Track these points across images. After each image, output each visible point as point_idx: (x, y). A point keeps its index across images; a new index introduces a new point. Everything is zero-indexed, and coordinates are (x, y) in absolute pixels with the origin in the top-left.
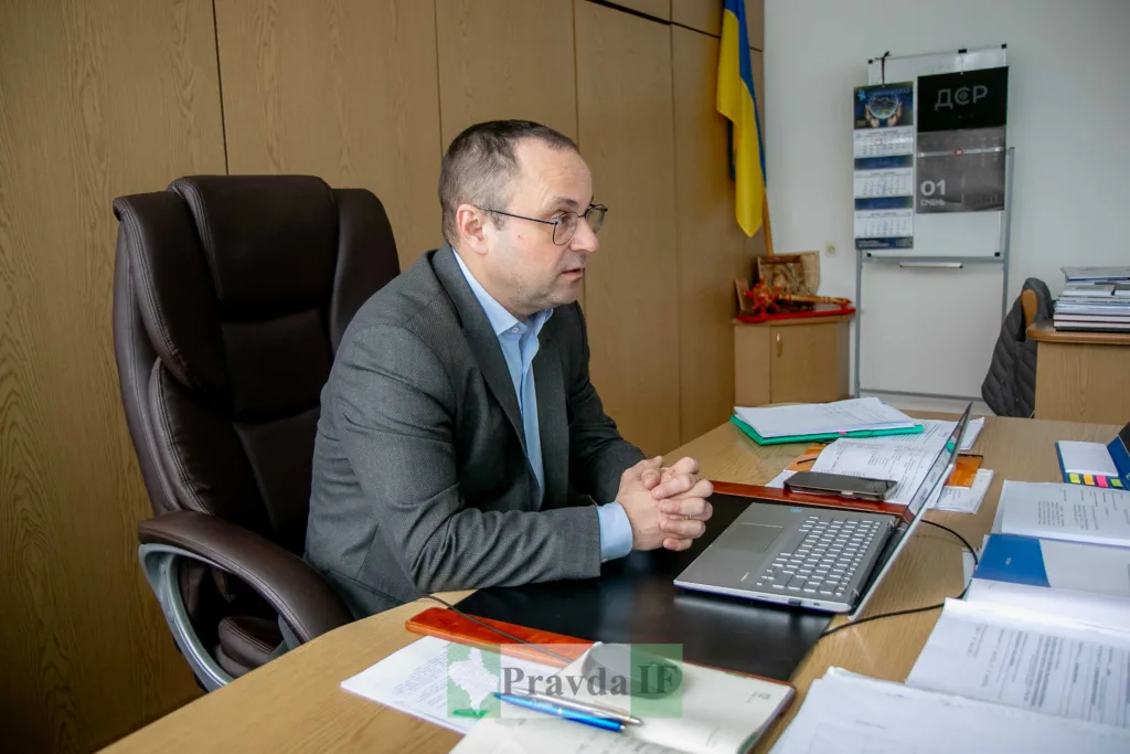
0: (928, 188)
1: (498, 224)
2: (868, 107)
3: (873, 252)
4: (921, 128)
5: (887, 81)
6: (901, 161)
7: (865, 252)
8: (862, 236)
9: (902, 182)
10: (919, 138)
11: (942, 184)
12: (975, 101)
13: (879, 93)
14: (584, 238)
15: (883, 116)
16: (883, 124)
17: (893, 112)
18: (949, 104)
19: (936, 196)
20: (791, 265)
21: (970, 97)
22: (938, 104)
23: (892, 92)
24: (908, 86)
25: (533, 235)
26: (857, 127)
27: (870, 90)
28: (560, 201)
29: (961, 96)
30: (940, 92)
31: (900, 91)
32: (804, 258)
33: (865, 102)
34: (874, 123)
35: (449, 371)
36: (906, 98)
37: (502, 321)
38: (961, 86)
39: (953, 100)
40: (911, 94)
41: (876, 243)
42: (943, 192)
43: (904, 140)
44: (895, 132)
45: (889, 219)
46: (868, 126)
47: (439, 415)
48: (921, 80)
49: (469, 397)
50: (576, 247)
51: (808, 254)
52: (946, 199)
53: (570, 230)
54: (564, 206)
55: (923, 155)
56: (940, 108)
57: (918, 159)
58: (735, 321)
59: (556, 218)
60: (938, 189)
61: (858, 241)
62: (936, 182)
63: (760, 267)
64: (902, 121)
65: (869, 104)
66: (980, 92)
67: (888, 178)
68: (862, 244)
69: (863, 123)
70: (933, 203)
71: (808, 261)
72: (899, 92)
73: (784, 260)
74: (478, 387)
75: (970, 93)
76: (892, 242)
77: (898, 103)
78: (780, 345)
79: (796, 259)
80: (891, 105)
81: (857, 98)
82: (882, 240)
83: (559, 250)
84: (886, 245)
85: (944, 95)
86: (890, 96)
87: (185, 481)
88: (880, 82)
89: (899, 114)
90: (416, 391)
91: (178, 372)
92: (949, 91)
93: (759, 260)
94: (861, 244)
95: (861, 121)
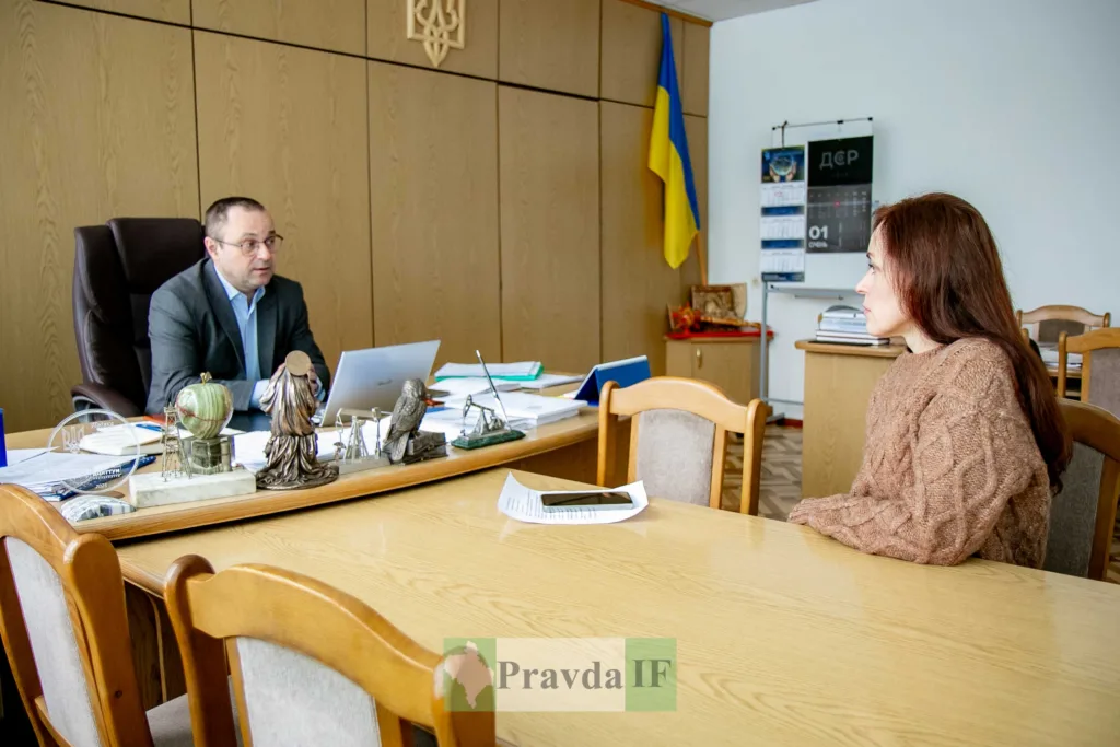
0: (815, 233)
1: (222, 247)
2: (772, 166)
3: (776, 285)
4: (811, 183)
5: (787, 145)
6: (794, 210)
7: (769, 284)
8: (767, 271)
9: (795, 227)
10: (809, 192)
11: (825, 229)
12: (849, 162)
13: (779, 154)
14: (262, 252)
15: (783, 173)
16: (783, 179)
17: (790, 169)
18: (831, 165)
19: (821, 239)
20: (722, 294)
21: (846, 160)
22: (823, 165)
23: (789, 154)
24: (800, 149)
25: (235, 251)
26: (764, 181)
27: (772, 152)
28: (246, 234)
29: (838, 159)
30: (824, 154)
31: (796, 153)
32: (735, 289)
33: (769, 161)
34: (776, 178)
35: (193, 313)
36: (800, 158)
37: (232, 292)
38: (838, 150)
39: (833, 161)
40: (803, 156)
41: (776, 277)
42: (825, 236)
43: (797, 192)
44: (791, 186)
45: (786, 257)
46: (772, 180)
47: (188, 333)
48: (812, 145)
49: (204, 324)
50: (259, 257)
51: (738, 285)
52: (827, 241)
53: (255, 250)
54: (250, 237)
55: (812, 205)
56: (824, 168)
57: (809, 209)
58: (666, 338)
59: (246, 245)
60: (822, 234)
61: (764, 274)
62: (821, 227)
63: (694, 294)
64: (797, 177)
65: (773, 162)
66: (853, 155)
67: (786, 224)
68: (768, 277)
69: (767, 178)
70: (818, 245)
71: (738, 292)
72: (792, 154)
73: (715, 290)
74: (211, 321)
75: (845, 156)
76: (789, 277)
77: (793, 163)
78: (701, 359)
79: (727, 289)
80: (788, 164)
81: (764, 158)
82: (781, 275)
83: (249, 259)
84: (784, 278)
85: (827, 157)
86: (788, 157)
87: (95, 367)
88: (780, 146)
89: (794, 171)
90: (175, 321)
91: (98, 315)
92: (830, 154)
93: (693, 289)
94: (766, 277)
95: (767, 176)
